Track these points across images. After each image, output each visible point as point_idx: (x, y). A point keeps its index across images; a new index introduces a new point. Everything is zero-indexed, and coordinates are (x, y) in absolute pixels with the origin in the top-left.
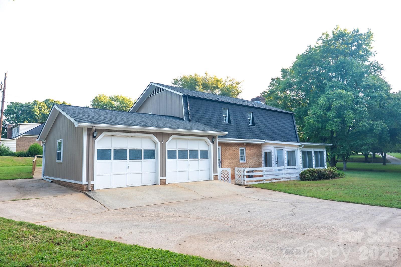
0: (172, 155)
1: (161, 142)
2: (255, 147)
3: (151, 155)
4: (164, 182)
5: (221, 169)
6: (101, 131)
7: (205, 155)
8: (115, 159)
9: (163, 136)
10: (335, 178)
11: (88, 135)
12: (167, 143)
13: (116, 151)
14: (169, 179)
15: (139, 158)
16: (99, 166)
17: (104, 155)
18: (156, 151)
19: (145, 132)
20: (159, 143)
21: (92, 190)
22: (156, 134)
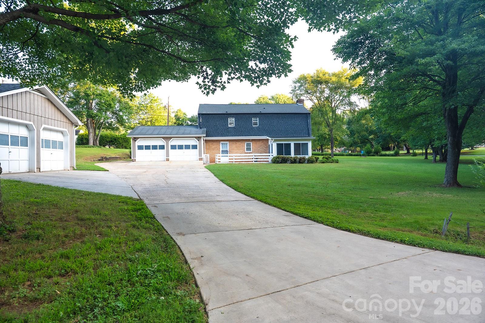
0: (173, 147)
1: (166, 142)
2: (261, 142)
3: (162, 147)
4: (168, 160)
5: (205, 155)
6: (138, 138)
7: (195, 147)
8: (145, 149)
9: (167, 139)
10: (313, 163)
11: (133, 140)
12: (169, 142)
13: (146, 146)
14: (170, 158)
15: (157, 149)
16: (138, 152)
17: (140, 148)
18: (164, 145)
19: (157, 138)
20: (165, 142)
21: (135, 161)
22: (163, 138)
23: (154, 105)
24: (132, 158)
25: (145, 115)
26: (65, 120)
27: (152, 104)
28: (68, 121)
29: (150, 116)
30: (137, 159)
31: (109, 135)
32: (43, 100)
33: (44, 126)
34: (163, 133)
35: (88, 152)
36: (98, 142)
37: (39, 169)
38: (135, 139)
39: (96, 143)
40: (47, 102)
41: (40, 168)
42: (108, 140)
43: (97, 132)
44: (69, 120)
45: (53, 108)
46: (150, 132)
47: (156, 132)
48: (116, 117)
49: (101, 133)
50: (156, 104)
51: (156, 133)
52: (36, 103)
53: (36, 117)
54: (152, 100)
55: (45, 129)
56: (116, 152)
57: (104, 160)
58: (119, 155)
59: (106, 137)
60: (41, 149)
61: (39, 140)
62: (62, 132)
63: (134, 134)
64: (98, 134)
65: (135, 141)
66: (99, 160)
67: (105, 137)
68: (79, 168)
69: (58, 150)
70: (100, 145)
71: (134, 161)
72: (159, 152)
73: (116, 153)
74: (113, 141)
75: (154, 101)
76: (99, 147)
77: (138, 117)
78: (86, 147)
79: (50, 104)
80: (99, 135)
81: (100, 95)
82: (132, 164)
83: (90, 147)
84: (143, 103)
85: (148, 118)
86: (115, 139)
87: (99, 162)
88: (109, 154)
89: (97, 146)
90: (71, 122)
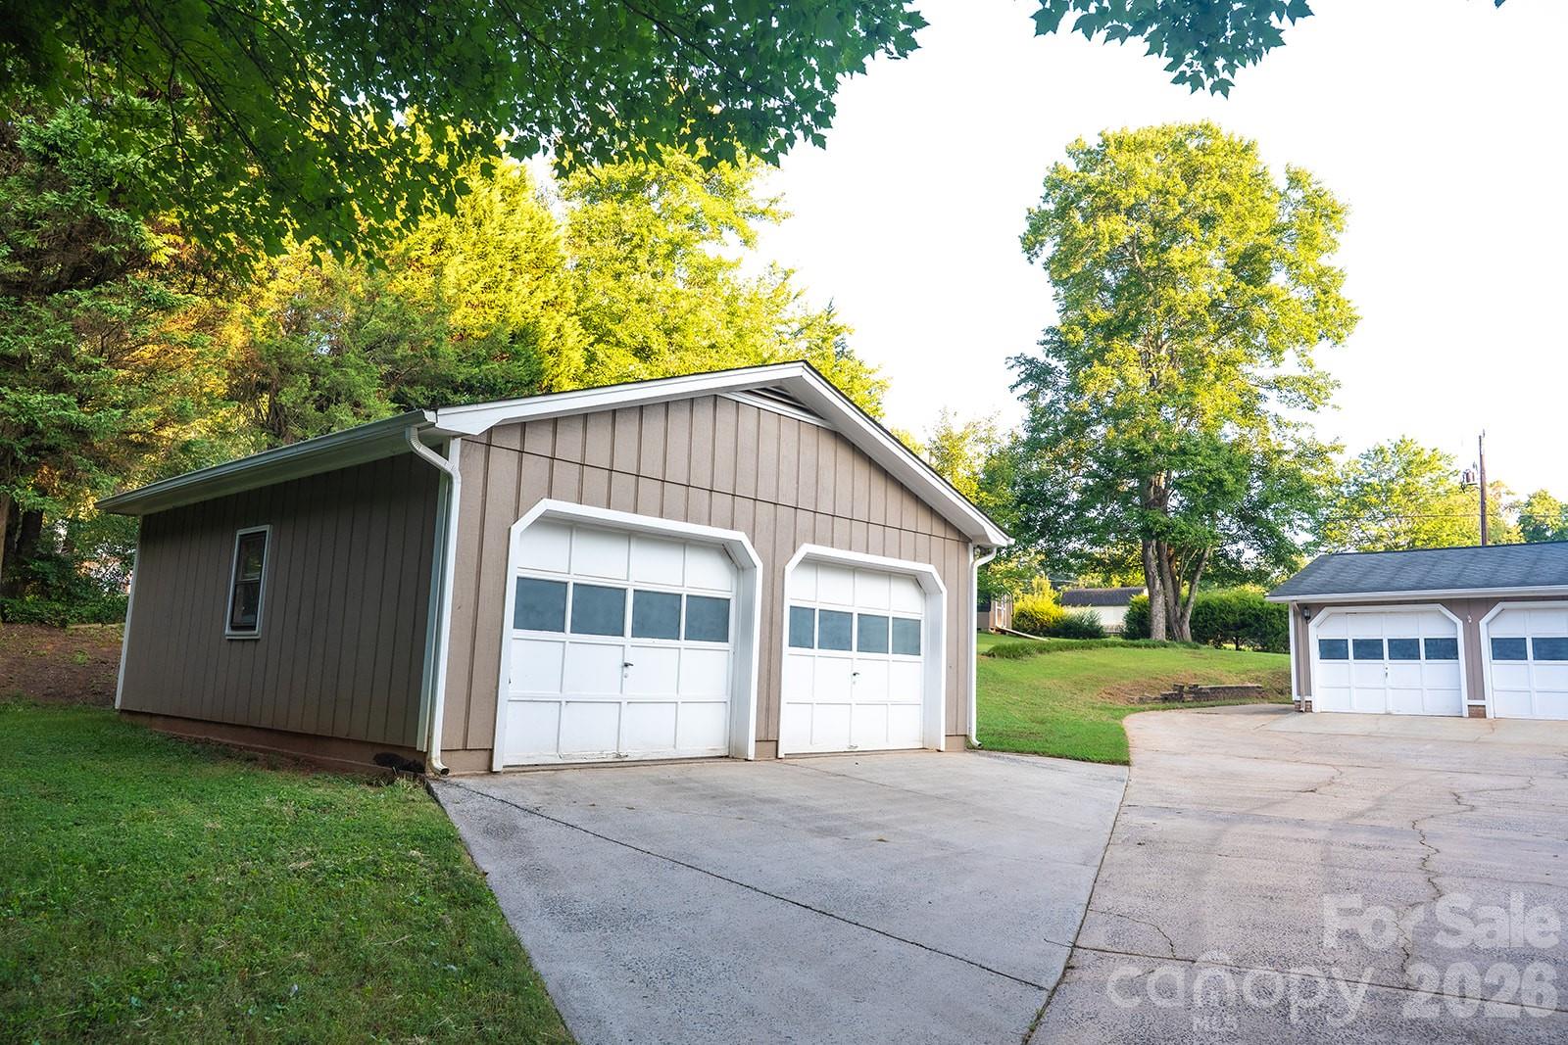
0: (1508, 649)
1: (1465, 621)
3: (1443, 649)
4: (1477, 712)
6: (1320, 606)
8: (1356, 657)
9: (1471, 608)
11: (1297, 616)
12: (1482, 622)
13: (1357, 643)
14: (1493, 704)
16: (1322, 671)
17: (1333, 650)
18: (1456, 639)
19: (1416, 602)
20: (1460, 623)
21: (1309, 709)
22: (1450, 603)
23: (1423, 481)
24: (1295, 697)
25: (1384, 524)
26: (925, 523)
27: (1409, 480)
28: (938, 529)
29: (1405, 526)
30: (1320, 699)
31: (1234, 600)
32: (809, 438)
33: (806, 549)
34: (1444, 581)
35: (1132, 665)
36: (1187, 627)
37: (769, 741)
38: (1307, 612)
39: (1181, 630)
40: (828, 446)
41: (777, 741)
42: (1230, 619)
43: (1184, 591)
44: (946, 523)
45: (862, 472)
46: (1377, 579)
47: (1413, 575)
48: (1256, 531)
49: (1199, 596)
50: (1427, 479)
51: (1411, 583)
52: (768, 448)
53: (764, 510)
54: (1409, 463)
55: (813, 563)
56: (1250, 666)
57: (1188, 698)
58: (1257, 679)
59: (1225, 607)
60: (787, 649)
61: (777, 609)
62: (916, 580)
63: (1301, 587)
64: (1189, 599)
65: (1308, 619)
66: (1165, 698)
67: (1221, 611)
68: (995, 741)
69: (890, 656)
70: (1194, 639)
71: (1303, 708)
72: (1425, 671)
73: (1246, 672)
74: (1251, 625)
75: (1418, 466)
76: (1190, 646)
77: (1356, 535)
78: (1138, 646)
79: (844, 456)
80: (1192, 600)
81: (1183, 451)
82: (1292, 722)
83: (1154, 647)
84: (1374, 481)
85: (1397, 534)
86: (1257, 618)
87: (1162, 706)
88: (1213, 673)
89: (1183, 642)
90: (959, 532)
